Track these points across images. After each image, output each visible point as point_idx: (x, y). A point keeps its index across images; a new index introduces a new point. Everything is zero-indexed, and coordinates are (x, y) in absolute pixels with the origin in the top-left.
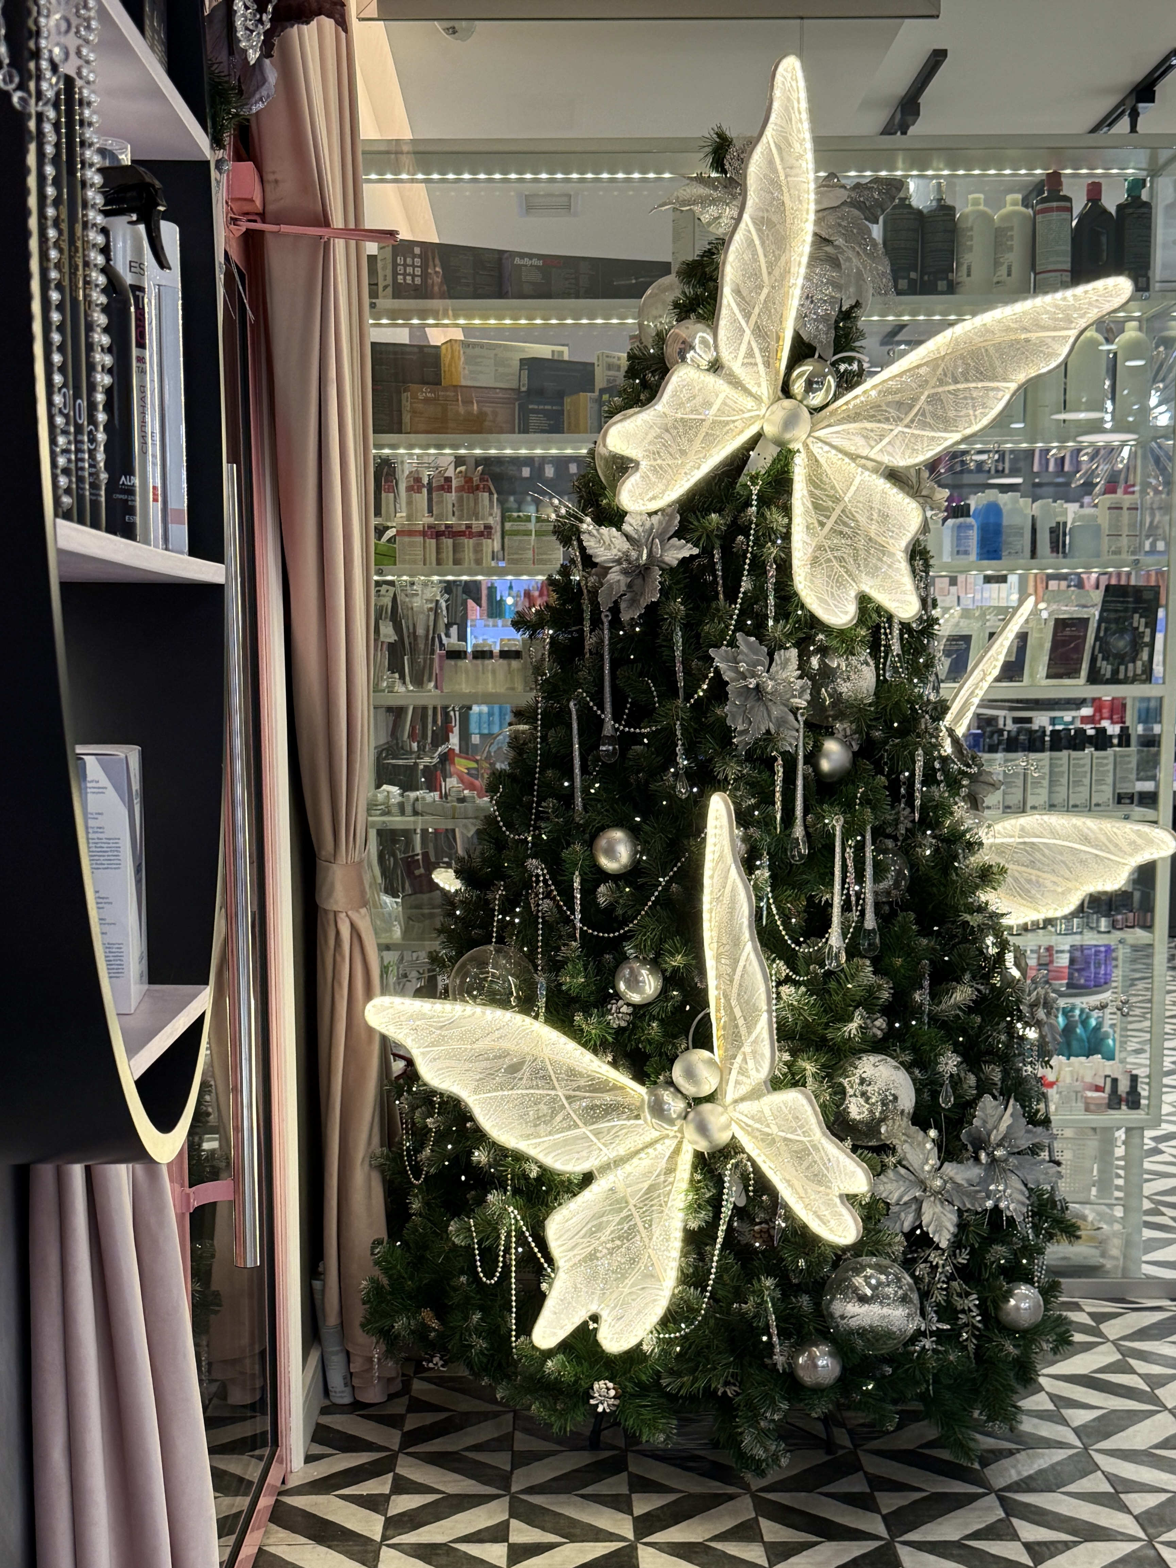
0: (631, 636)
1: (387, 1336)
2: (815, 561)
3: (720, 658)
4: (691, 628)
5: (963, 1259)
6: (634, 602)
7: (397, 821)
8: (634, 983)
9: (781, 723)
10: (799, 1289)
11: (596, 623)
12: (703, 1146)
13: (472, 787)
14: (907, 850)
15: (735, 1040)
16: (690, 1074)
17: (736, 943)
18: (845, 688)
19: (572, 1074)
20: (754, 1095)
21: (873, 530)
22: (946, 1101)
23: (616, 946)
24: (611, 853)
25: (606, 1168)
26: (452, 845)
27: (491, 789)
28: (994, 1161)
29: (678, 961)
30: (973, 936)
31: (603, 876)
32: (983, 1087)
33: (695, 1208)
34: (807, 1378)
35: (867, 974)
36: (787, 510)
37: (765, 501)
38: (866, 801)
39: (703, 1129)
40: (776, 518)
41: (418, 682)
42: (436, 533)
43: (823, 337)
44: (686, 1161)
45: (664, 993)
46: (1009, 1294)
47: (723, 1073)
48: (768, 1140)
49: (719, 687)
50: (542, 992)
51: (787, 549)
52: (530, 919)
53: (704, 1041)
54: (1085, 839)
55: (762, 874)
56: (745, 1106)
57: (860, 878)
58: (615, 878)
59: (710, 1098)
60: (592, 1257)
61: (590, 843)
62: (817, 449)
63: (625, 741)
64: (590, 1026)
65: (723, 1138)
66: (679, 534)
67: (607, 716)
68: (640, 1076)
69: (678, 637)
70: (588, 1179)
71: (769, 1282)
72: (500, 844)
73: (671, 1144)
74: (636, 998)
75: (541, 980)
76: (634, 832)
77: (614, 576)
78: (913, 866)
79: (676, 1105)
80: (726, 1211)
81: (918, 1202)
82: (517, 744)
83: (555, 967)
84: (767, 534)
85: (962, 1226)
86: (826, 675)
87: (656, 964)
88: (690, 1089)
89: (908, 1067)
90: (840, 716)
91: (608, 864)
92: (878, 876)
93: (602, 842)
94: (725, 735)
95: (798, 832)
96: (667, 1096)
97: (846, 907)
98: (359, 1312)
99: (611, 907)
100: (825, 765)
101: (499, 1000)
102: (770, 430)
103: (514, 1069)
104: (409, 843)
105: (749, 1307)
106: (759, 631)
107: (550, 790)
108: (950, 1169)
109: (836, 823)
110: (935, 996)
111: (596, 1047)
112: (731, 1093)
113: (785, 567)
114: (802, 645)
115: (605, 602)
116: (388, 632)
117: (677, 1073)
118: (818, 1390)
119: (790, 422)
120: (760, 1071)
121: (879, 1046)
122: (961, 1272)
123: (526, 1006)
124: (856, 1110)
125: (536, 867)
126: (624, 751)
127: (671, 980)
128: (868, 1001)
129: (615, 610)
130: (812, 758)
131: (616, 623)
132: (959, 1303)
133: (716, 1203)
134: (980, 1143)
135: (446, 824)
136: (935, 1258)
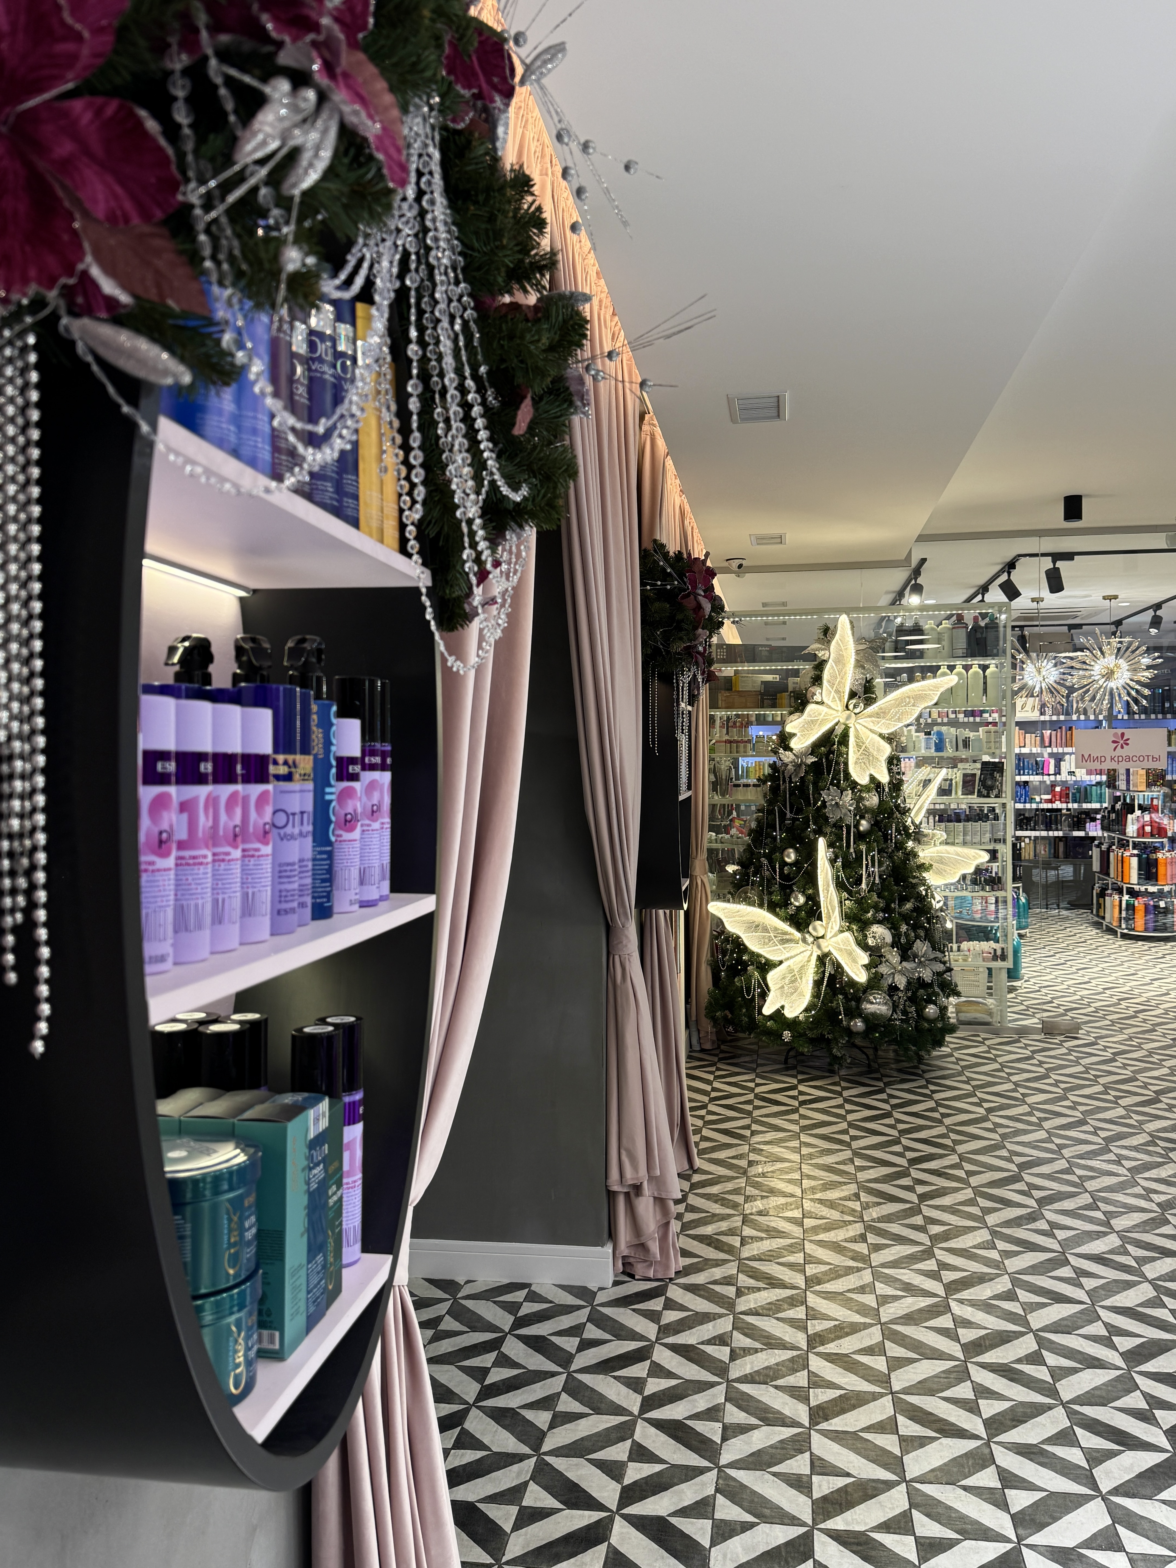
0: (796, 786)
1: (714, 1020)
2: (856, 763)
3: (824, 793)
4: (815, 784)
5: (909, 994)
6: (796, 775)
7: (714, 846)
8: (796, 899)
9: (845, 815)
10: (851, 1000)
11: (784, 781)
12: (819, 953)
13: (741, 833)
14: (890, 857)
15: (829, 918)
16: (815, 929)
17: (828, 886)
18: (867, 803)
19: (776, 929)
20: (835, 935)
21: (875, 753)
22: (903, 940)
23: (790, 887)
24: (789, 857)
25: (787, 959)
26: (733, 855)
27: (749, 835)
28: (921, 962)
29: (810, 891)
30: (914, 886)
31: (786, 864)
32: (917, 937)
33: (816, 973)
34: (854, 1030)
35: (875, 897)
36: (847, 746)
37: (840, 743)
38: (875, 841)
39: (819, 947)
40: (844, 749)
41: (723, 795)
42: (730, 742)
43: (860, 690)
44: (814, 959)
45: (806, 903)
46: (925, 1007)
47: (826, 928)
48: (840, 950)
49: (824, 802)
50: (766, 902)
51: (847, 758)
52: (762, 878)
53: (820, 918)
54: (958, 855)
55: (839, 863)
56: (834, 939)
57: (873, 866)
58: (790, 864)
59: (822, 937)
60: (783, 987)
61: (782, 853)
62: (858, 726)
63: (794, 820)
64: (782, 912)
65: (826, 950)
66: (811, 754)
67: (788, 812)
68: (799, 929)
69: (811, 787)
70: (781, 962)
71: (841, 997)
72: (752, 853)
73: (809, 953)
74: (797, 904)
75: (766, 898)
76: (796, 850)
77: (790, 767)
78: (893, 863)
79: (810, 939)
80: (827, 975)
81: (893, 974)
82: (758, 820)
83: (770, 893)
84: (840, 754)
85: (909, 983)
86: (861, 799)
87: (803, 893)
88: (814, 934)
89: (890, 929)
90: (867, 812)
91: (787, 859)
92: (880, 866)
93: (786, 853)
94: (826, 819)
95: (852, 850)
96: (807, 936)
97: (869, 876)
98: (703, 1012)
99: (789, 874)
100: (861, 828)
101: (751, 903)
102: (842, 721)
103: (758, 926)
104: (717, 854)
105: (834, 1005)
106: (838, 786)
107: (769, 836)
108: (904, 964)
109: (863, 848)
110: (900, 906)
111: (784, 919)
112: (829, 935)
113: (846, 764)
114: (853, 789)
115: (787, 775)
116: (713, 778)
117: (810, 928)
118: (858, 1033)
119: (848, 718)
120: (837, 928)
121: (879, 922)
122: (909, 999)
123: (761, 906)
124: (871, 942)
125: (765, 861)
126: (793, 823)
127: (809, 898)
128: (876, 907)
129: (790, 778)
130: (857, 825)
131: (791, 782)
132: (909, 1010)
133: (824, 972)
134: (915, 956)
135: (730, 847)
136: (901, 994)
